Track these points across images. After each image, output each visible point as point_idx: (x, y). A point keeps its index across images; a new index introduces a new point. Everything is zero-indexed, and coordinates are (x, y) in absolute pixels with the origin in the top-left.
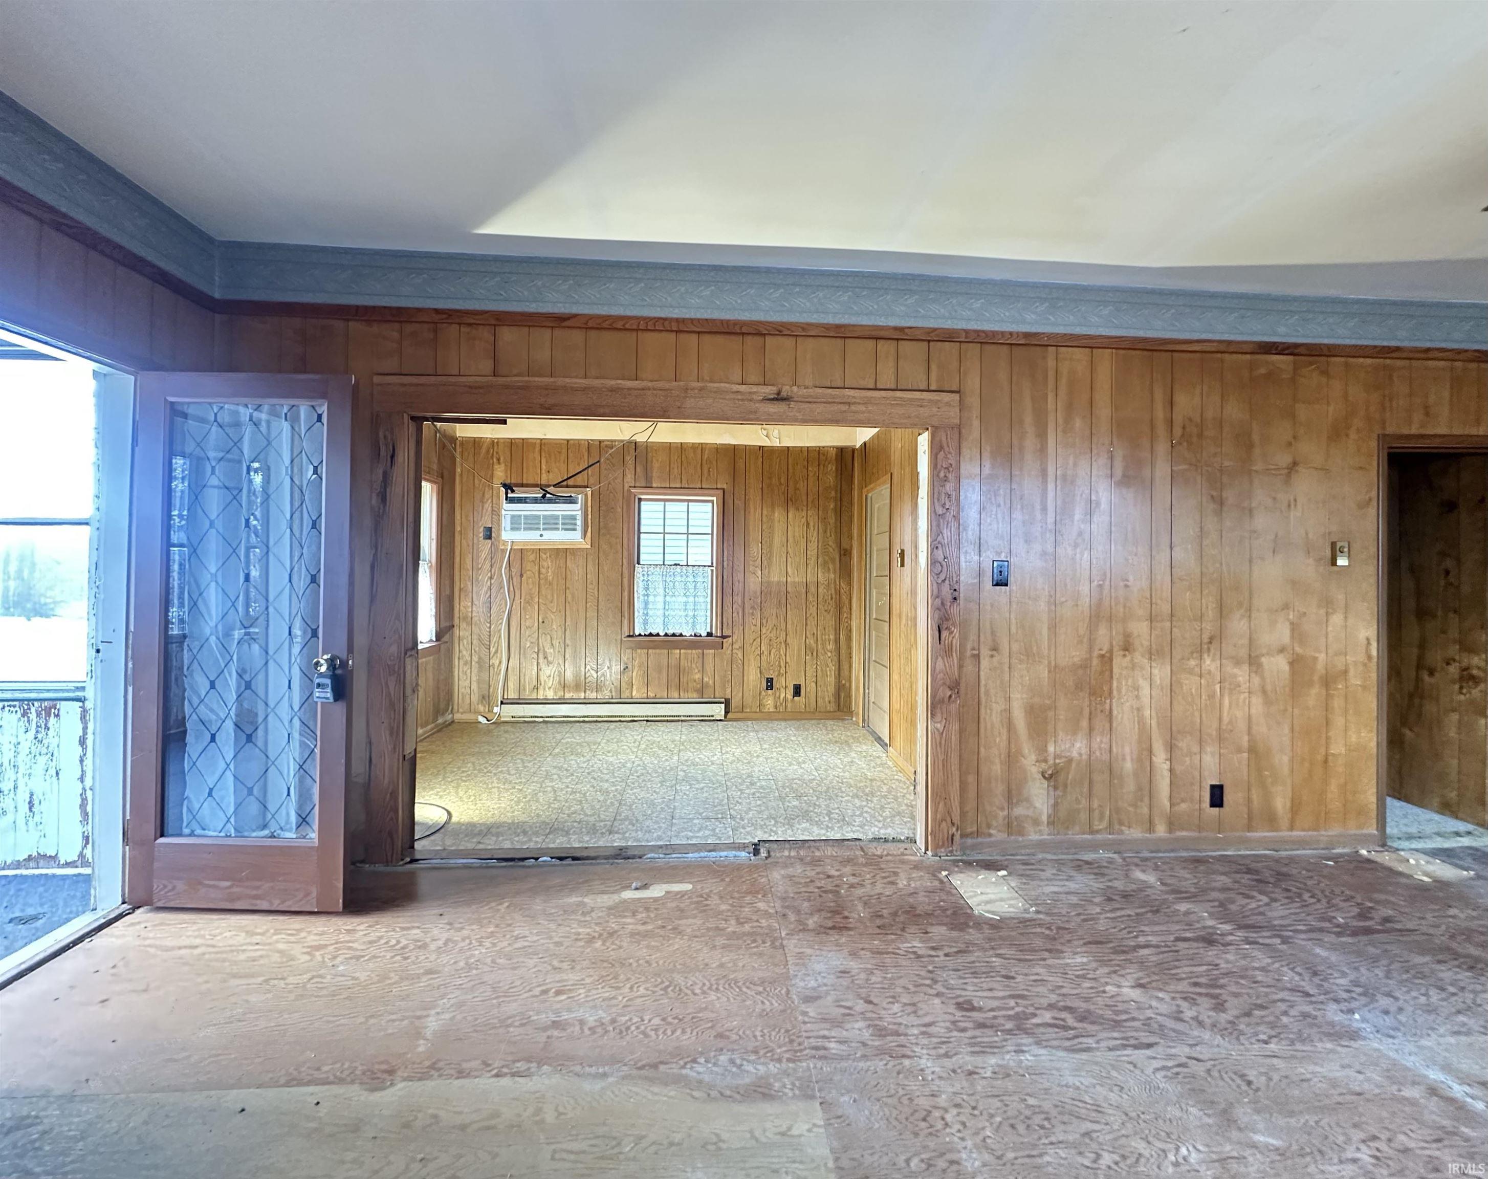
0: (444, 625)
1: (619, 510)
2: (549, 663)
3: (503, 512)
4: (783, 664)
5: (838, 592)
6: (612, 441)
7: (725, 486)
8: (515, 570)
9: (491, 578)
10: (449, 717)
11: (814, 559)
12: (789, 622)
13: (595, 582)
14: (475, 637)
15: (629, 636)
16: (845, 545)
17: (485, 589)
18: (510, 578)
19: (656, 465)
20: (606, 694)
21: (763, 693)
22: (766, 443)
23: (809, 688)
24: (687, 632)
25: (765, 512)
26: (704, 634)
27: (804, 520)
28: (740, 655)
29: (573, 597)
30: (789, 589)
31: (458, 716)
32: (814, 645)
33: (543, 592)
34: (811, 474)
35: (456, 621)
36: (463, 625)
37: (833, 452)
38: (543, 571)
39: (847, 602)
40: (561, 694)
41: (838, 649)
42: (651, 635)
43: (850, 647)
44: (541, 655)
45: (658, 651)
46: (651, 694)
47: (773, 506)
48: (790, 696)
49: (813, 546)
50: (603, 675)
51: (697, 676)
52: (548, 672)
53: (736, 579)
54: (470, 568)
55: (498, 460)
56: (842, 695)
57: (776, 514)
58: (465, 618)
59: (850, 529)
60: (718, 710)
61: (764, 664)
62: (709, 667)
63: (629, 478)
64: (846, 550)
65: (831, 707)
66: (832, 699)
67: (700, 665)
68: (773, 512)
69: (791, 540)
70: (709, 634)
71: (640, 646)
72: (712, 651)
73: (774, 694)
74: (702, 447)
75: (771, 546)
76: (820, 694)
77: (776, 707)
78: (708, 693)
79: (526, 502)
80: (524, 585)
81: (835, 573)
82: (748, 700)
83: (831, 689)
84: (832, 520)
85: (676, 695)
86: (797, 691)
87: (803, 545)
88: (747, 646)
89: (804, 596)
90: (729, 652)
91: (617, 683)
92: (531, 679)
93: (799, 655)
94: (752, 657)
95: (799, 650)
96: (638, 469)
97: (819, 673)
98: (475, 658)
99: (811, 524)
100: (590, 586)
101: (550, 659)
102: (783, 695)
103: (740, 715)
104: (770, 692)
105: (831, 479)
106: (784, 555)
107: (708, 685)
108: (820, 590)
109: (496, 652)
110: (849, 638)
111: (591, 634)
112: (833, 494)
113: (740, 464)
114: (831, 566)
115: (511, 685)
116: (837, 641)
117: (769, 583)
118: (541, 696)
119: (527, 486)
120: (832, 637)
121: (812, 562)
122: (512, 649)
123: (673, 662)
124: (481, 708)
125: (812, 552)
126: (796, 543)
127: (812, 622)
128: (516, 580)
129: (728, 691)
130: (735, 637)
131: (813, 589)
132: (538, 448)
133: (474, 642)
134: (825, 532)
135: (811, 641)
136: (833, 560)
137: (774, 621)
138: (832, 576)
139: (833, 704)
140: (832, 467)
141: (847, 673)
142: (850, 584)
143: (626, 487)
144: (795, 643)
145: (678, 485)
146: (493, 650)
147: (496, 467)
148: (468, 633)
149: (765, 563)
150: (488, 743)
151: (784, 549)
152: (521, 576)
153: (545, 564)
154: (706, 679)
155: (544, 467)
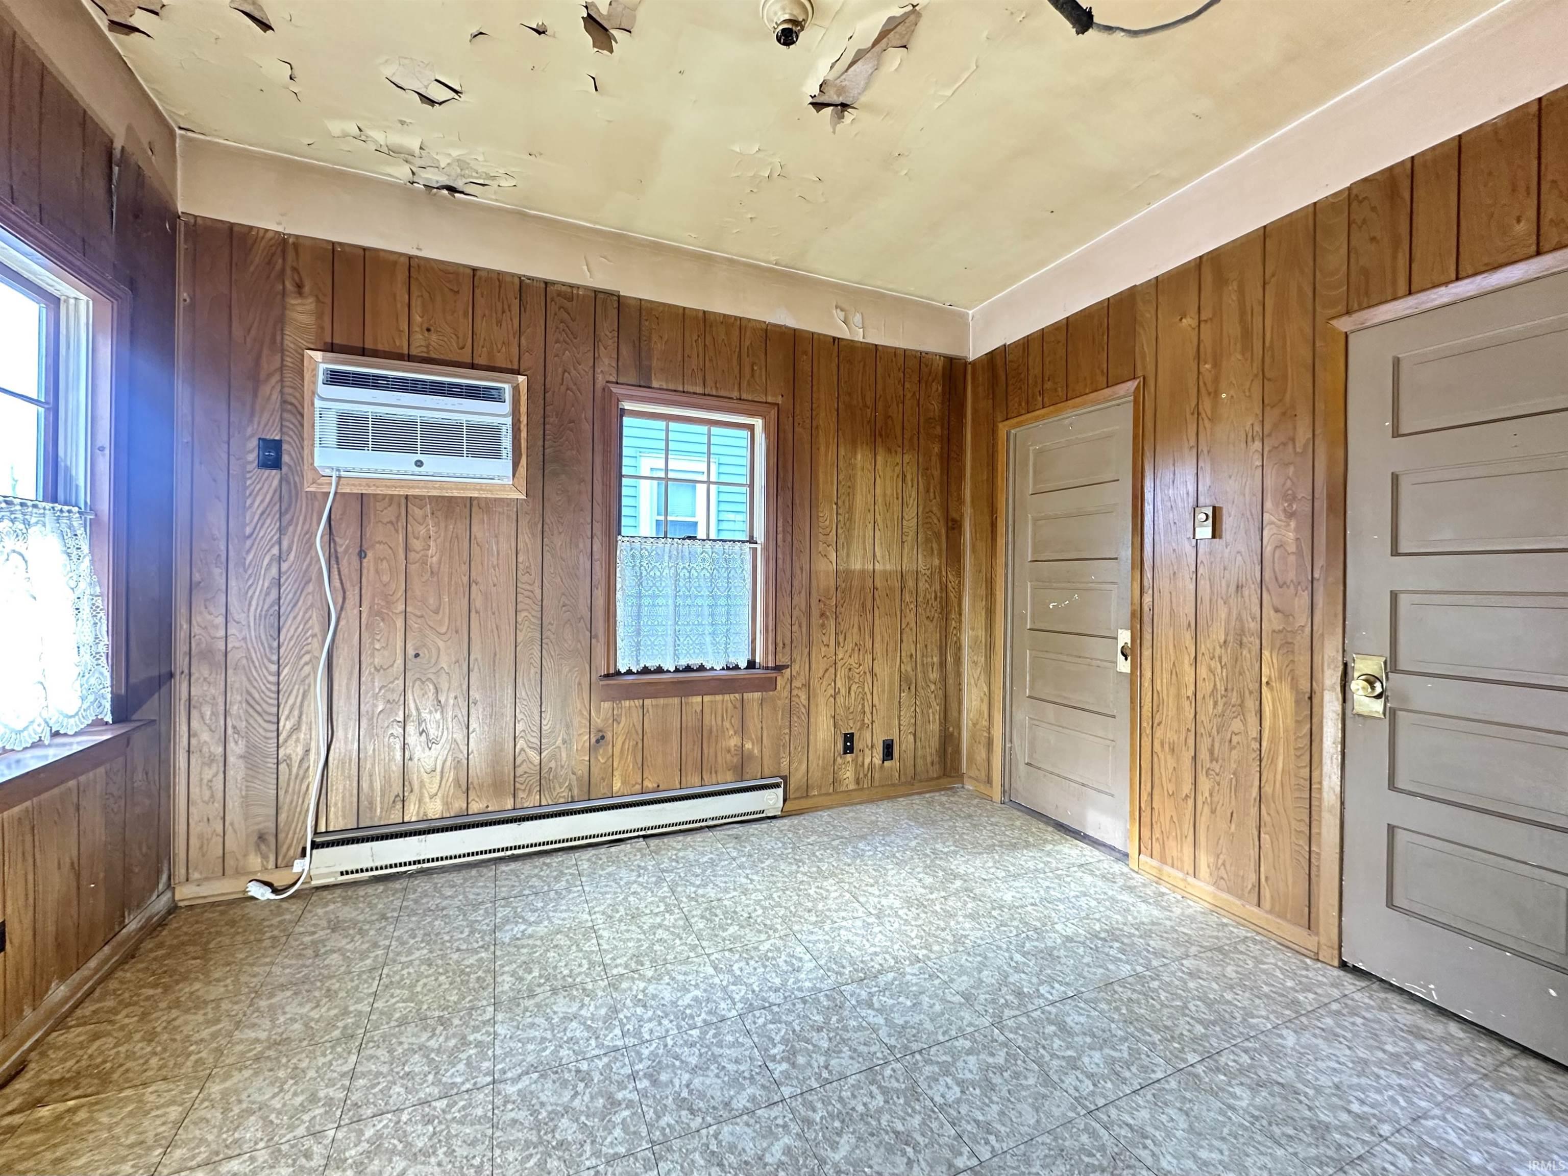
0: (140, 674)
1: (587, 427)
2: (431, 743)
3: (318, 403)
4: (867, 709)
5: (945, 588)
6: (571, 286)
7: (779, 400)
8: (344, 543)
9: (280, 559)
10: (159, 904)
11: (912, 534)
12: (878, 638)
13: (535, 570)
14: (235, 697)
15: (608, 676)
16: (954, 515)
17: (264, 583)
18: (333, 557)
19: (658, 346)
20: (560, 795)
21: (839, 760)
22: (843, 333)
23: (904, 746)
24: (715, 662)
25: (842, 452)
26: (743, 664)
27: (898, 469)
28: (803, 697)
29: (486, 596)
30: (878, 584)
31: (185, 893)
32: (912, 674)
33: (417, 588)
34: (909, 395)
35: (180, 661)
36: (201, 671)
37: (940, 363)
38: (416, 544)
39: (955, 601)
40: (459, 805)
41: (944, 679)
42: (646, 671)
43: (959, 674)
44: (411, 728)
45: (661, 701)
46: (649, 784)
47: (854, 444)
48: (877, 761)
49: (911, 512)
50: (553, 757)
51: (734, 742)
52: (428, 764)
53: (797, 565)
54: (220, 533)
55: (299, 287)
56: (950, 750)
57: (859, 457)
58: (207, 654)
59: (959, 488)
60: (771, 800)
61: (840, 711)
62: (753, 724)
63: (606, 365)
64: (954, 520)
65: (934, 771)
66: (936, 759)
67: (736, 722)
68: (855, 454)
69: (880, 500)
70: (751, 665)
71: (630, 693)
72: (757, 695)
73: (855, 760)
74: (738, 325)
75: (851, 510)
76: (919, 753)
77: (858, 783)
78: (753, 769)
79: (376, 387)
80: (369, 574)
81: (940, 557)
82: (815, 774)
83: (935, 742)
84: (937, 473)
85: (696, 780)
86: (888, 750)
87: (897, 508)
88: (815, 683)
89: (898, 592)
90: (786, 693)
91: (582, 770)
92: (387, 781)
93: (891, 691)
94: (821, 700)
95: (891, 684)
96: (624, 351)
97: (919, 716)
98: (236, 748)
99: (909, 477)
100: (523, 578)
101: (433, 732)
102: (867, 761)
103: (804, 803)
104: (849, 757)
105: (935, 406)
106: (870, 526)
107: (751, 756)
108: (920, 584)
109: (296, 728)
110: (958, 661)
111: (527, 677)
112: (938, 430)
113: (804, 364)
114: (935, 546)
115: (335, 797)
116: (943, 664)
117: (848, 572)
118: (412, 814)
119: (375, 354)
120: (936, 659)
121: (909, 539)
122: (339, 721)
123: (691, 720)
124: (255, 862)
125: (911, 524)
126: (887, 506)
127: (909, 637)
128: (348, 563)
129: (785, 763)
130: (796, 667)
131: (911, 583)
132: (401, 276)
133: (234, 709)
134: (928, 491)
135: (908, 668)
136: (937, 535)
137: (856, 638)
138: (936, 562)
139: (937, 767)
140: (937, 388)
141: (955, 714)
142: (959, 574)
143: (600, 380)
144: (885, 671)
145: (699, 390)
146: (286, 725)
147: (293, 301)
148: (216, 691)
149: (842, 540)
150: (299, 986)
151: (870, 516)
152: (362, 554)
153: (422, 531)
154: (748, 746)
155: (417, 319)
